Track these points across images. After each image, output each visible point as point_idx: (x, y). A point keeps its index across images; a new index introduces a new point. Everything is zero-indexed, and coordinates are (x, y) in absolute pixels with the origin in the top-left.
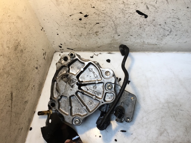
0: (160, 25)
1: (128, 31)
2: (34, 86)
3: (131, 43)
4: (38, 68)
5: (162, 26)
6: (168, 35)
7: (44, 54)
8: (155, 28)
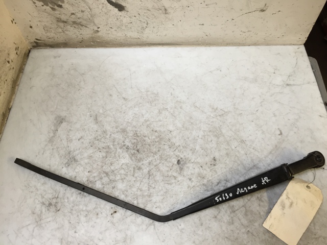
0: (135, 16)
1: (106, 23)
2: (6, 80)
3: (114, 37)
4: (10, 62)
5: (137, 17)
6: (146, 27)
7: (16, 48)
8: (131, 20)
